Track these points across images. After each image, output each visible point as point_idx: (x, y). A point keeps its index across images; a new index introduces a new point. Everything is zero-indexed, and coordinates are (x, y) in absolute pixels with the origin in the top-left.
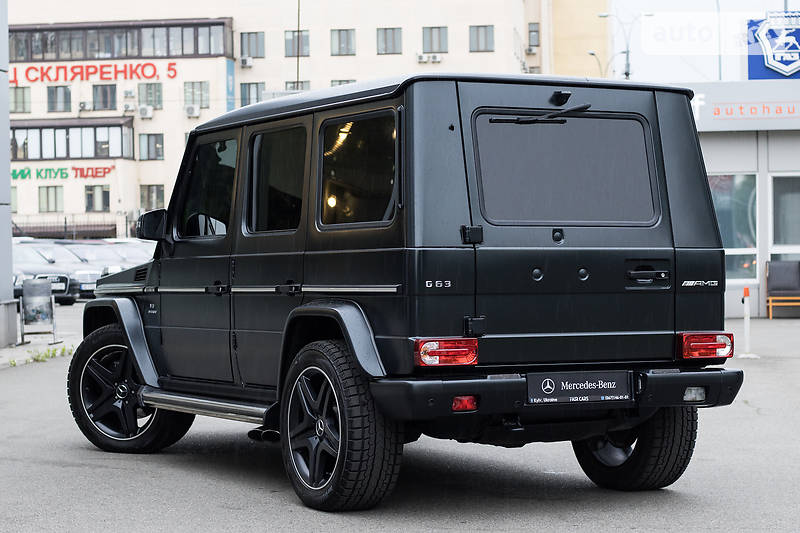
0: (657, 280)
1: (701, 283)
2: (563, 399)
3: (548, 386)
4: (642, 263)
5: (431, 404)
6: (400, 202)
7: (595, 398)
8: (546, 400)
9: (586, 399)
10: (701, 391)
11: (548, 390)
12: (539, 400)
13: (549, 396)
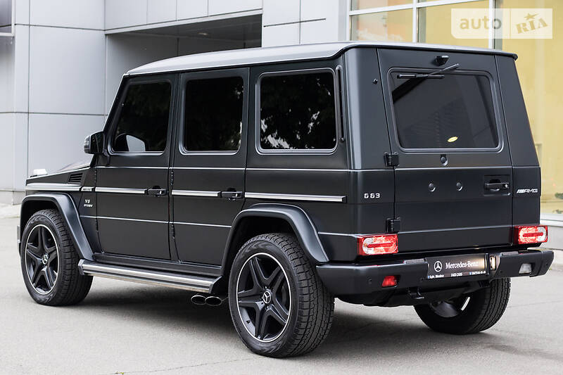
0: (503, 189)
1: (528, 191)
2: (447, 276)
3: (438, 267)
4: (494, 178)
5: (370, 283)
6: (343, 136)
7: (466, 273)
8: (437, 276)
9: (460, 274)
10: (529, 266)
11: (438, 269)
12: (433, 277)
13: (438, 274)
